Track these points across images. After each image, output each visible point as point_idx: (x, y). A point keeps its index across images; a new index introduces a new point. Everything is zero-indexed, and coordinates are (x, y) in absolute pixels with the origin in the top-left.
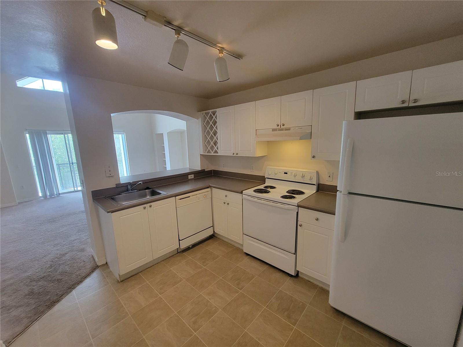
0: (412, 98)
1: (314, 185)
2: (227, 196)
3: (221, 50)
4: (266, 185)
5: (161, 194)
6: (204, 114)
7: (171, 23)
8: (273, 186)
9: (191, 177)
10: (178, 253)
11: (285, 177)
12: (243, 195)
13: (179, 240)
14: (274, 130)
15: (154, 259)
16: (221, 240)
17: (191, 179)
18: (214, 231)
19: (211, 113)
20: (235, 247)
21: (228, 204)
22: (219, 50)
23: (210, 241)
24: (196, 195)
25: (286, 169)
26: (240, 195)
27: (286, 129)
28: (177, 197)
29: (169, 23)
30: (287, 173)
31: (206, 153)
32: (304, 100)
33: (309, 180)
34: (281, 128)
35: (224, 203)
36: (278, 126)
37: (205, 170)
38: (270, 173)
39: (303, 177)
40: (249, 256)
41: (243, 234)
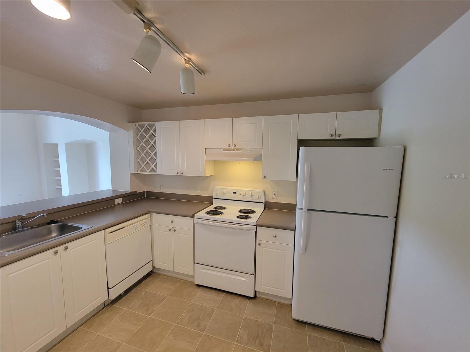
0: (337, 133)
1: (262, 203)
2: (173, 222)
3: (188, 60)
4: (214, 205)
5: (82, 228)
6: (137, 125)
7: (142, 13)
8: (223, 207)
9: (118, 201)
10: (105, 306)
11: (234, 197)
12: (195, 219)
13: (108, 288)
14: (225, 150)
15: (67, 328)
16: (163, 275)
17: (118, 204)
18: (153, 267)
19: (148, 125)
20: (182, 280)
21: (175, 231)
22: (185, 59)
23: (149, 279)
24: (133, 224)
25: (235, 189)
26: (190, 220)
27: (237, 150)
28: (107, 230)
29: (139, 12)
30: (235, 193)
31: (139, 171)
32: (255, 124)
33: (258, 199)
34: (232, 149)
35: (170, 230)
36: (229, 146)
37: (136, 191)
38: (218, 193)
39: (252, 196)
40: (201, 288)
41: (194, 263)
